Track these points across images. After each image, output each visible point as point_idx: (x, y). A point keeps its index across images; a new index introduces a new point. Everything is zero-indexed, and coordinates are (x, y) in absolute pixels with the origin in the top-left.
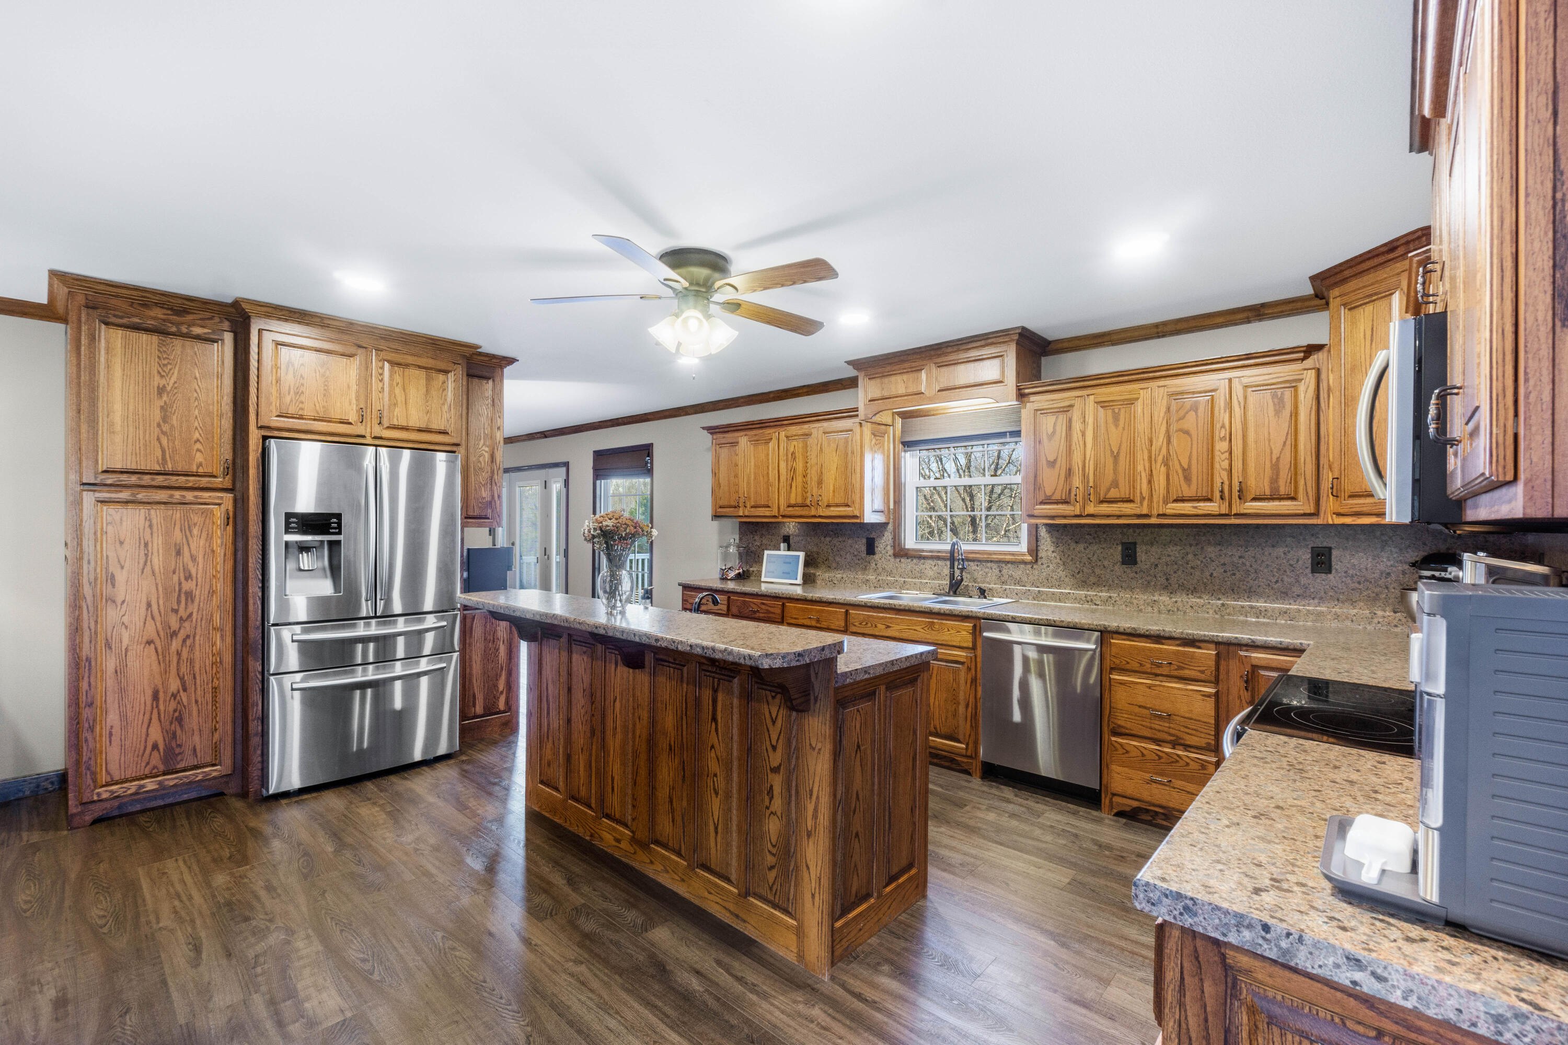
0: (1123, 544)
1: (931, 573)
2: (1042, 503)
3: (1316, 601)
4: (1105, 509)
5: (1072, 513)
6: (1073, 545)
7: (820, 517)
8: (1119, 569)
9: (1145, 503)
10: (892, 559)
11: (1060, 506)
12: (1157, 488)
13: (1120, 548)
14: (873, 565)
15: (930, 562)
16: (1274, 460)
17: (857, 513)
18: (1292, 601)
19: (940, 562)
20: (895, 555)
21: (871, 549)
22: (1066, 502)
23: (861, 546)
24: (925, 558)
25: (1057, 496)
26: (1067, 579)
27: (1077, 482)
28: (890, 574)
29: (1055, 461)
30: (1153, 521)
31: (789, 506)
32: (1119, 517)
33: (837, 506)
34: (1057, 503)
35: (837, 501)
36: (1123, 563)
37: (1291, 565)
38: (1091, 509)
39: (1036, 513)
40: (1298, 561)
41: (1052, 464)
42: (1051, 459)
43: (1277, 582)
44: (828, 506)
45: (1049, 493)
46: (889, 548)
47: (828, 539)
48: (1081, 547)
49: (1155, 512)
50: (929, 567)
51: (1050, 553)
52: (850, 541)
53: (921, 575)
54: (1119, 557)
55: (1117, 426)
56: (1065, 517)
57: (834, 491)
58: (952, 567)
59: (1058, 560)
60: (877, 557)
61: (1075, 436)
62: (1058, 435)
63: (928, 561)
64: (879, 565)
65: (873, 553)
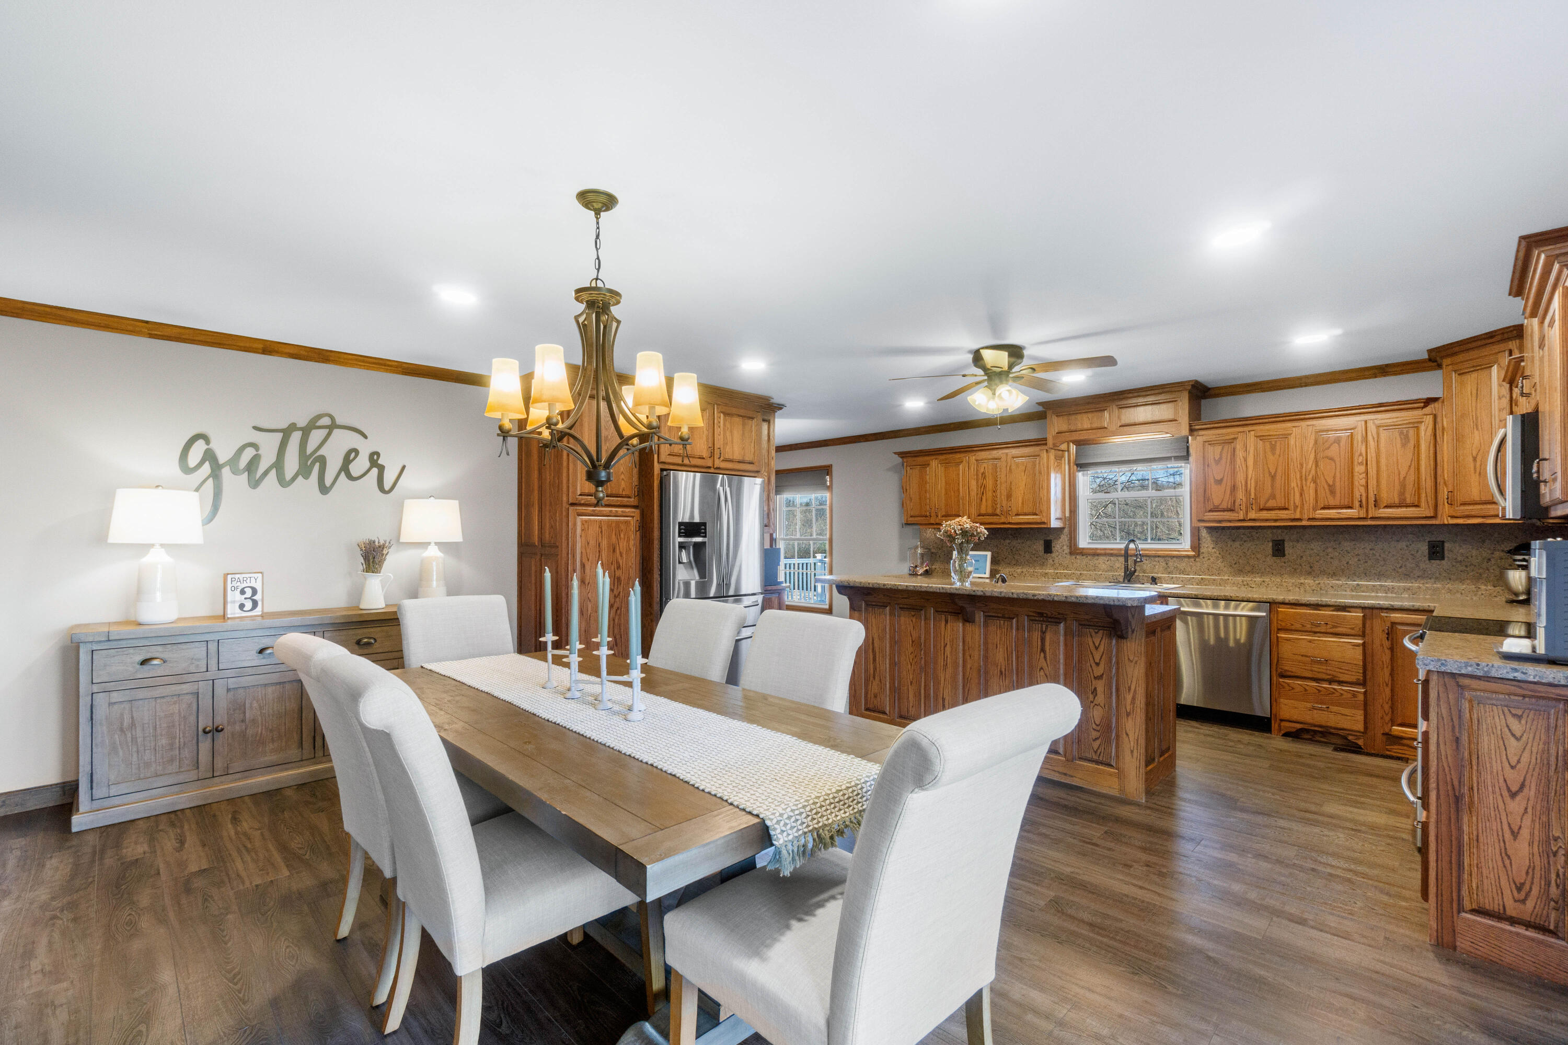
0: (1273, 541)
1: (1105, 567)
2: (1211, 511)
3: (1433, 580)
4: (1265, 515)
5: (1237, 518)
6: (1230, 543)
7: (1010, 523)
8: (1270, 560)
9: (1299, 510)
10: (1068, 556)
11: (1225, 513)
12: (1307, 499)
13: (1271, 544)
14: (1051, 561)
15: (1104, 558)
16: (1402, 478)
17: (1044, 520)
18: (1413, 581)
19: (1112, 558)
20: (1071, 553)
21: (1048, 548)
22: (1231, 510)
23: (1040, 546)
24: (1099, 554)
25: (1224, 506)
26: (1225, 569)
27: (1240, 495)
28: (1067, 568)
29: (1222, 480)
30: (1304, 523)
31: (979, 515)
32: (1276, 520)
33: (1026, 514)
34: (1224, 511)
35: (1025, 511)
36: (1274, 555)
37: (1412, 555)
38: (1252, 515)
39: (1205, 518)
40: (1417, 551)
41: (1219, 482)
42: (1218, 478)
43: (1401, 567)
44: (1017, 515)
45: (1216, 503)
46: (1065, 547)
47: (1008, 541)
48: (1237, 544)
49: (1306, 517)
50: (1102, 562)
51: (1210, 550)
52: (1028, 543)
53: (1095, 568)
54: (1269, 551)
55: (1274, 454)
56: (1230, 521)
57: (1023, 503)
58: (1126, 561)
59: (1217, 555)
60: (1053, 555)
61: (1238, 462)
62: (1224, 461)
63: (1102, 557)
64: (1056, 561)
65: (1051, 552)
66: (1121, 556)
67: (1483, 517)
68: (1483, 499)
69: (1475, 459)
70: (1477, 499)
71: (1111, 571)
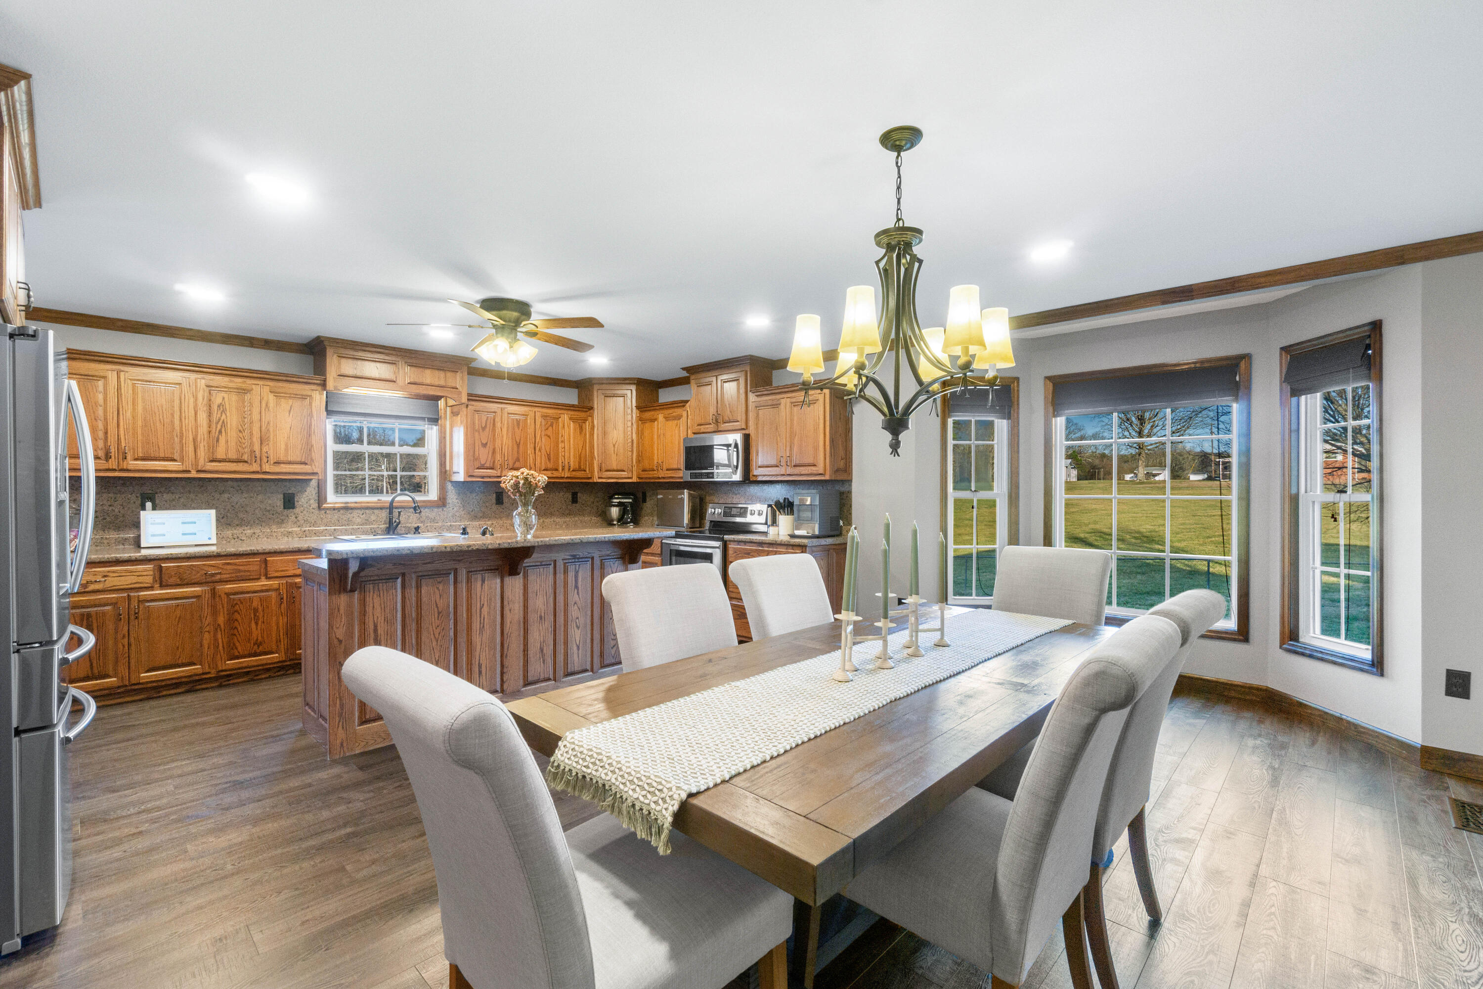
0: (496, 493)
1: (359, 520)
2: (478, 468)
3: (573, 516)
5: (496, 475)
6: (469, 494)
8: (495, 507)
10: (317, 512)
11: (488, 471)
12: (537, 463)
13: (495, 495)
14: (293, 518)
15: (359, 511)
16: (579, 453)
18: (566, 517)
19: (367, 511)
20: (319, 509)
21: (289, 502)
22: (492, 468)
23: (277, 501)
24: (352, 509)
25: (488, 465)
26: (465, 516)
27: (498, 457)
28: (315, 524)
29: (486, 444)
31: (212, 461)
33: (290, 463)
34: (487, 469)
35: (290, 459)
36: (497, 504)
39: (475, 474)
40: (567, 500)
41: (485, 445)
42: (484, 442)
44: (277, 463)
45: (483, 463)
46: (312, 501)
47: (226, 495)
48: (473, 495)
50: (356, 516)
51: (454, 500)
52: (260, 497)
53: (349, 522)
54: (494, 501)
55: (519, 428)
56: (490, 477)
57: (286, 450)
58: (391, 513)
59: (460, 504)
60: (297, 511)
61: (497, 431)
62: (487, 430)
63: (356, 511)
64: (300, 518)
65: (293, 507)
66: (387, 508)
67: (617, 478)
68: (619, 468)
69: (614, 446)
70: (615, 468)
71: (366, 524)
